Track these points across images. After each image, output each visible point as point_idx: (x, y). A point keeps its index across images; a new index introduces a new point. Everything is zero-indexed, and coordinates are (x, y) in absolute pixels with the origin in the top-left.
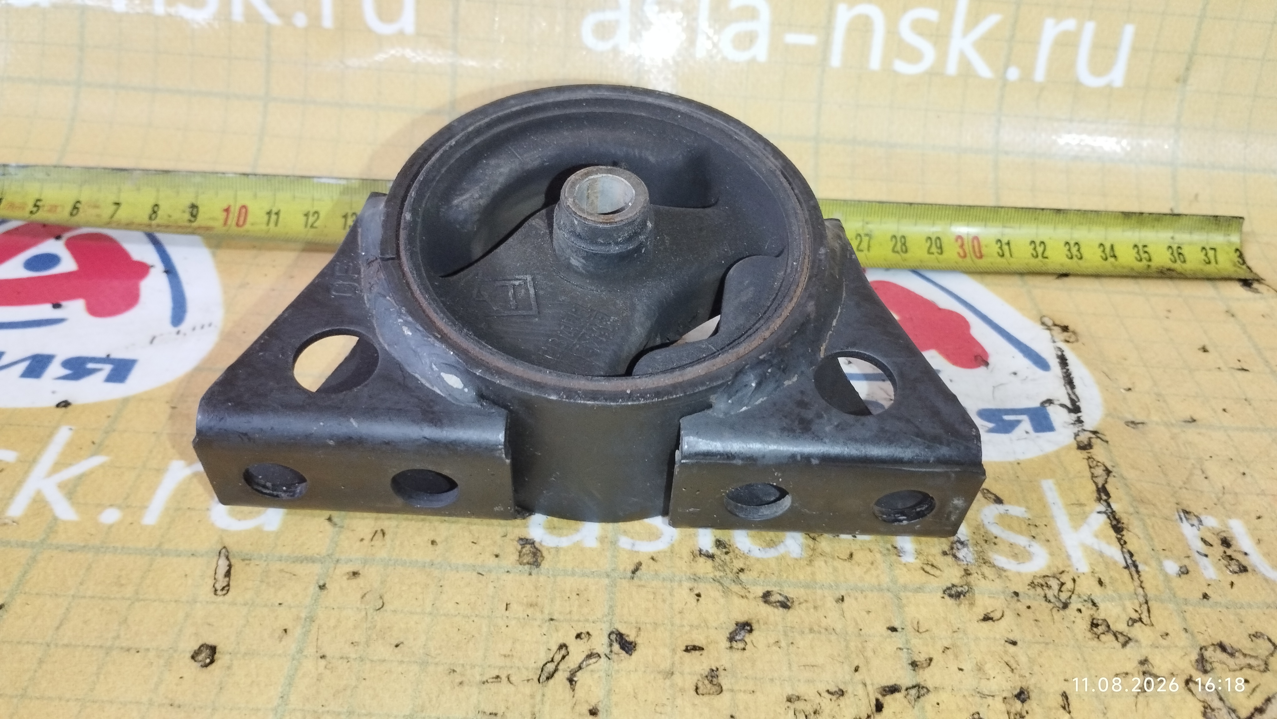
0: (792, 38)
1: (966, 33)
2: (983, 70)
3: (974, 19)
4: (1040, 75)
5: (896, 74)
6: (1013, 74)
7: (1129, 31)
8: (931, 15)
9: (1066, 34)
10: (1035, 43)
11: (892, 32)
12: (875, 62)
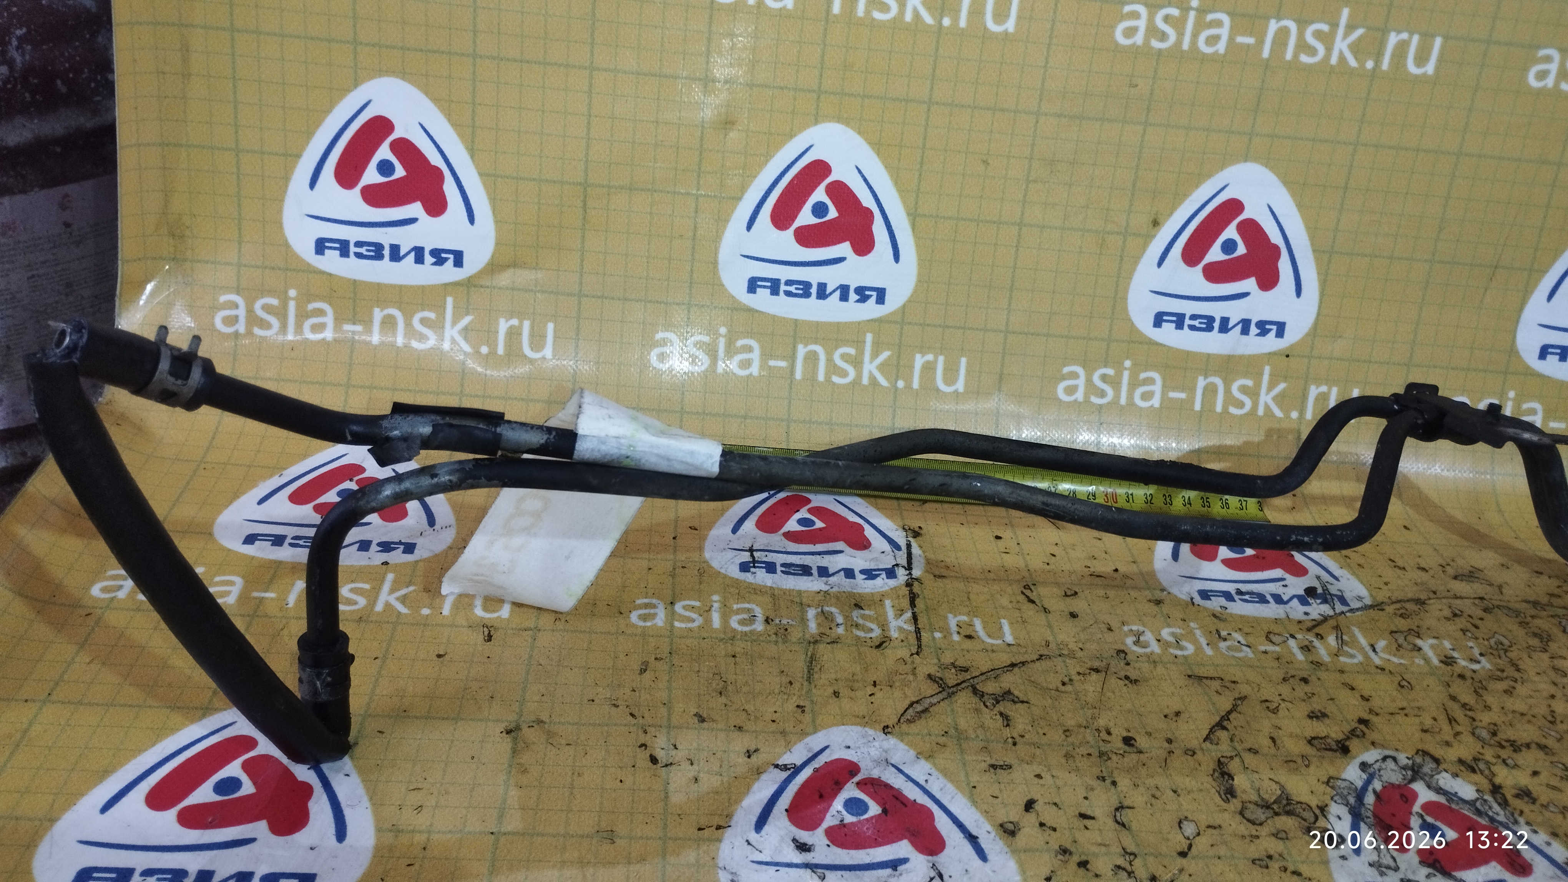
0: (772, 363)
1: (871, 362)
2: (883, 382)
3: (875, 354)
4: (916, 385)
5: (834, 384)
6: (901, 384)
7: (964, 361)
8: (852, 351)
9: (928, 362)
10: (912, 367)
11: (830, 360)
12: (821, 377)
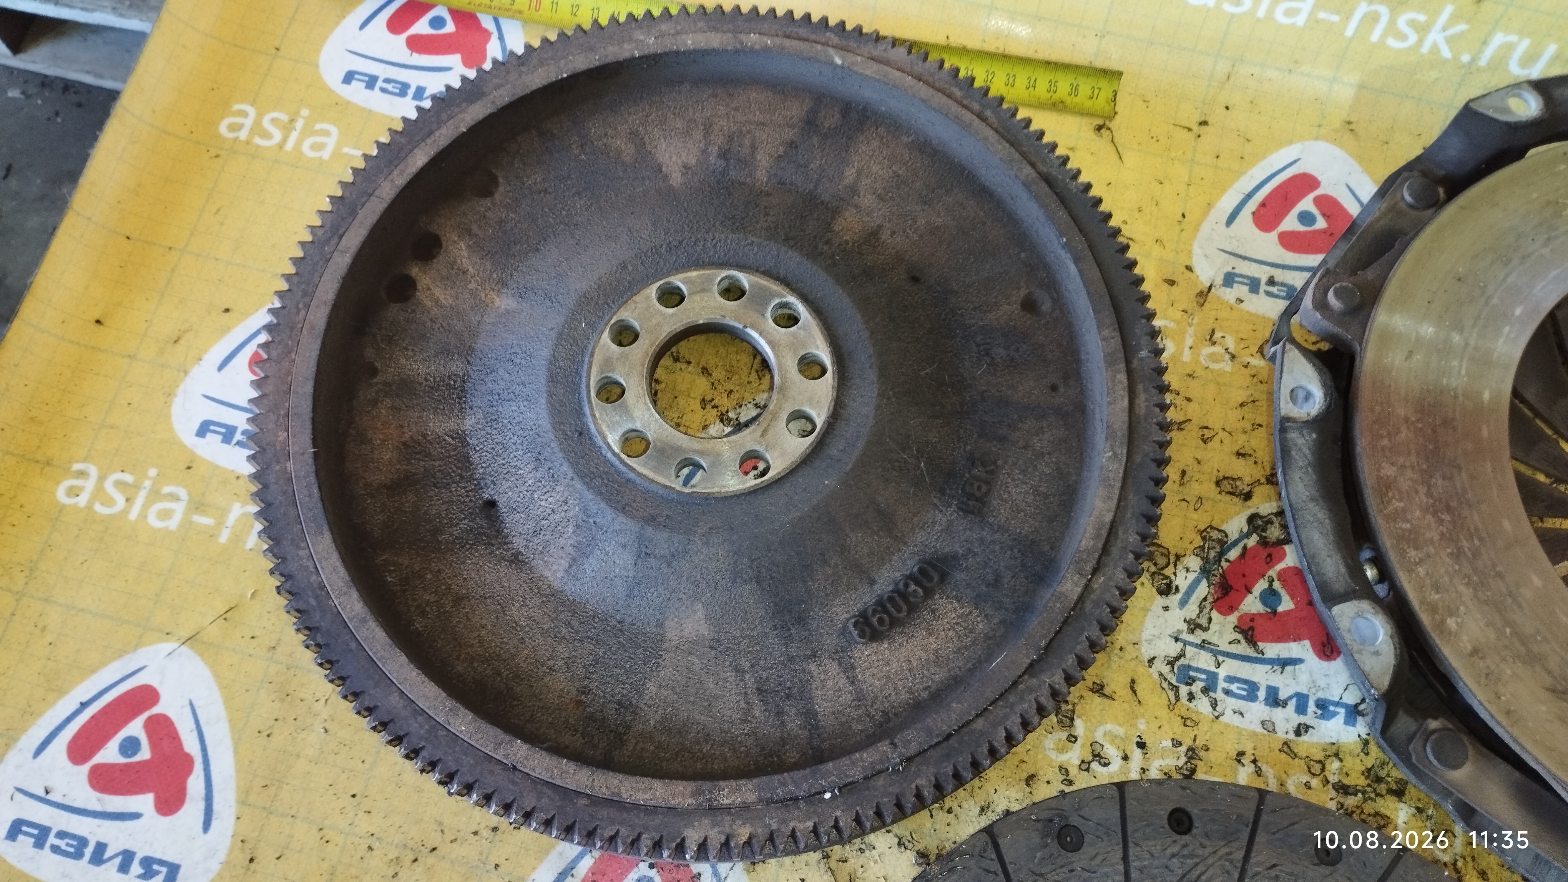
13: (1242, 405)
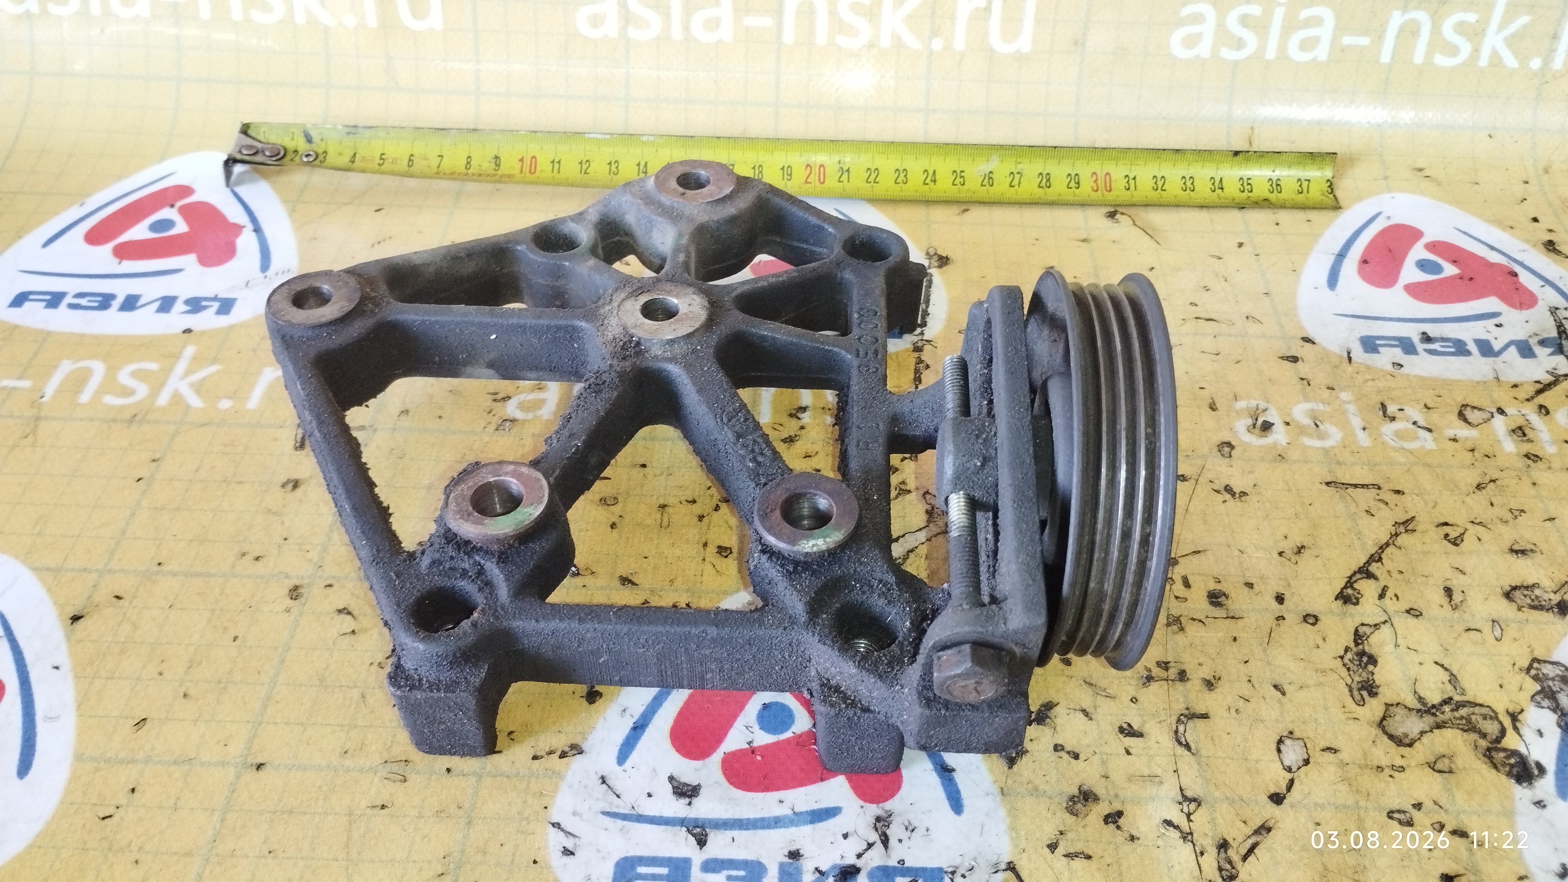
13: (1479, 487)
